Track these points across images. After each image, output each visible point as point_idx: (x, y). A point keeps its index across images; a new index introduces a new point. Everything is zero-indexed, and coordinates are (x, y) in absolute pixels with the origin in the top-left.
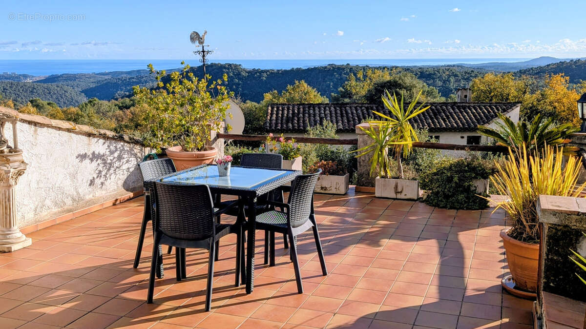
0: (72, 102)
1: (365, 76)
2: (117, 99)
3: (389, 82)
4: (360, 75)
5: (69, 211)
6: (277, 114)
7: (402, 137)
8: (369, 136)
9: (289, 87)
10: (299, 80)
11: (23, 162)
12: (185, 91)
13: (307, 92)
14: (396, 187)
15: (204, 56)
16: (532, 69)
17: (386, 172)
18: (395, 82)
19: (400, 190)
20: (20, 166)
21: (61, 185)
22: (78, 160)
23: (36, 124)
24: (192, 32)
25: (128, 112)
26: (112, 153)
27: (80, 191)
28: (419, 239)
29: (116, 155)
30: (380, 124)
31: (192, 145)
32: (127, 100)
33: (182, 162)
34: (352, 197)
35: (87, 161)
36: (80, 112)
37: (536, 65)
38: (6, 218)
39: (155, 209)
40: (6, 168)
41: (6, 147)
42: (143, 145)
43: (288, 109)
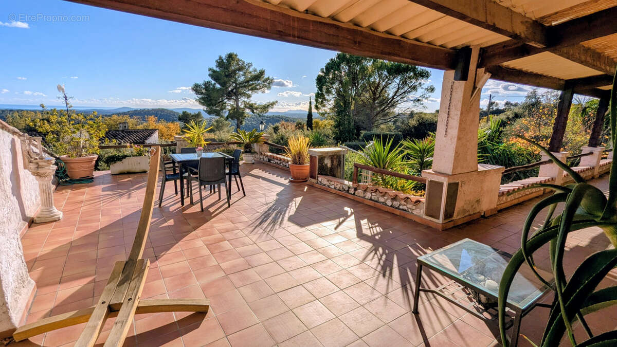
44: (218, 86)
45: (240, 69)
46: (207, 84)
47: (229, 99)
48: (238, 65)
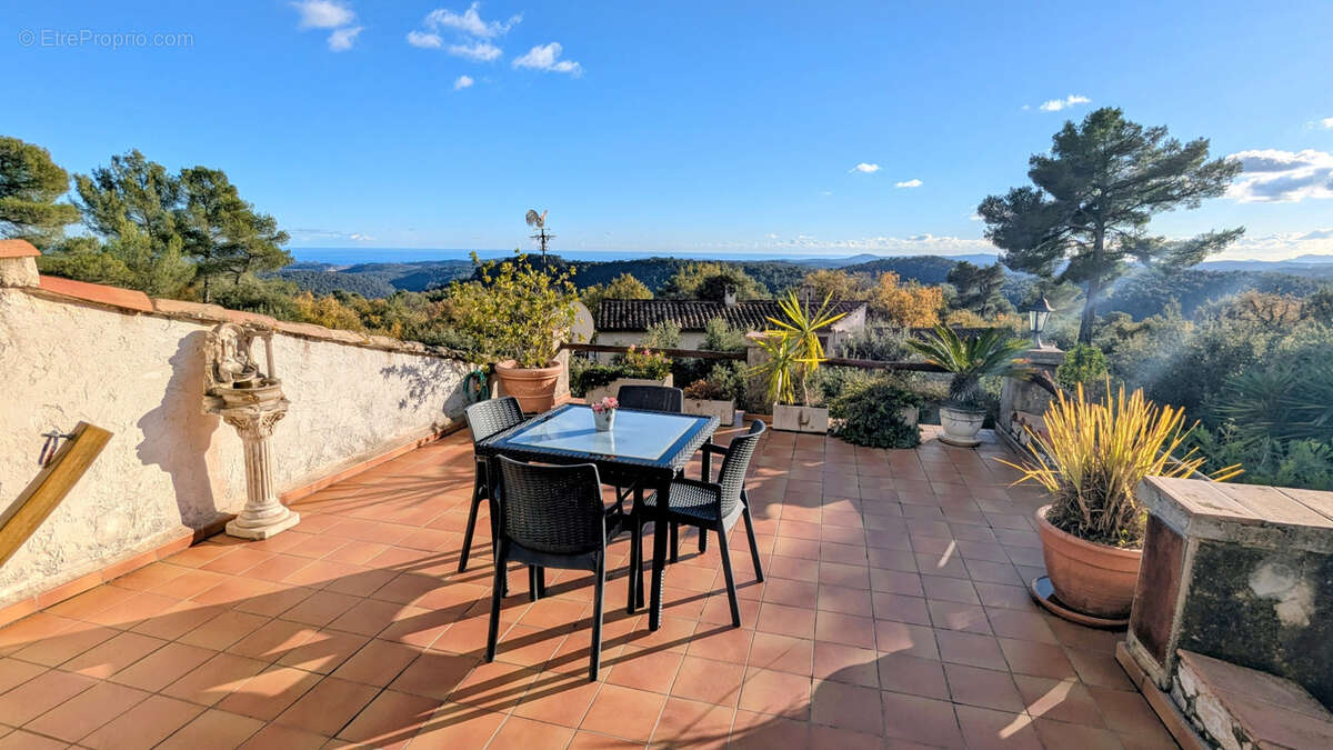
0: (378, 294)
1: (695, 271)
2: (428, 291)
3: (721, 277)
4: (690, 268)
5: (360, 460)
7: (806, 352)
8: (763, 347)
9: (615, 280)
10: (624, 273)
11: (282, 399)
12: (520, 288)
13: (635, 287)
14: (800, 417)
15: (543, 242)
17: (787, 397)
18: (727, 277)
19: (805, 420)
20: (276, 406)
21: (349, 424)
22: (382, 376)
23: (306, 337)
24: (528, 211)
25: (440, 304)
27: (377, 429)
30: (776, 334)
31: (532, 361)
32: (439, 292)
33: (517, 383)
36: (387, 304)
38: (256, 486)
39: (499, 500)
40: (251, 412)
41: (254, 376)
42: (465, 360)
43: (621, 306)
44: (1049, 198)
45: (1122, 149)
46: (1018, 197)
47: (1076, 231)
48: (1119, 137)
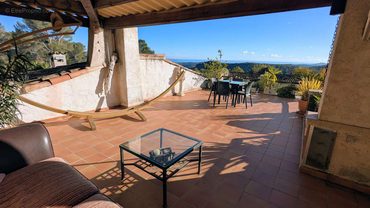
1: (259, 66)
3: (266, 68)
4: (257, 65)
5: (190, 90)
6: (232, 75)
7: (273, 79)
8: (264, 78)
10: (238, 66)
13: (240, 70)
14: (270, 92)
16: (316, 67)
17: (267, 88)
21: (189, 84)
22: (192, 79)
24: (218, 50)
26: (199, 78)
27: (192, 86)
28: (275, 103)
29: (200, 79)
30: (267, 75)
34: (257, 93)
35: (194, 80)
37: (318, 65)
42: (205, 77)
